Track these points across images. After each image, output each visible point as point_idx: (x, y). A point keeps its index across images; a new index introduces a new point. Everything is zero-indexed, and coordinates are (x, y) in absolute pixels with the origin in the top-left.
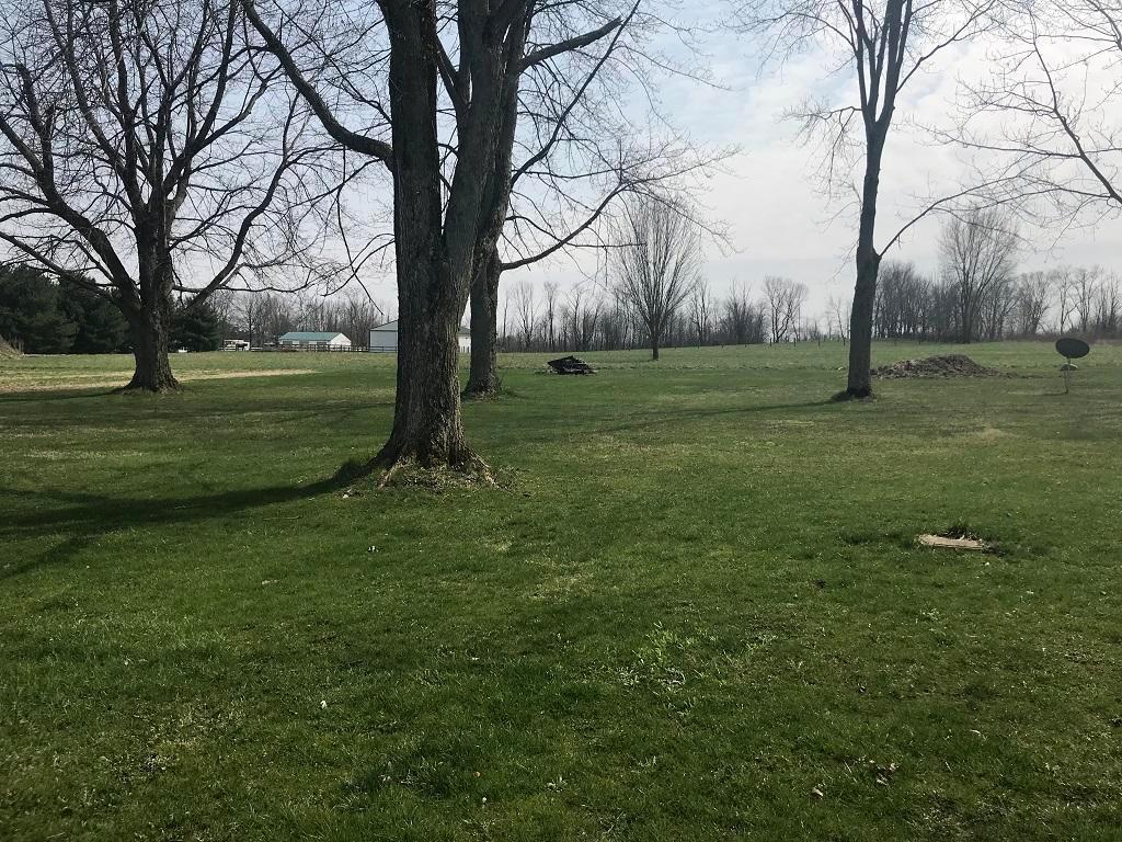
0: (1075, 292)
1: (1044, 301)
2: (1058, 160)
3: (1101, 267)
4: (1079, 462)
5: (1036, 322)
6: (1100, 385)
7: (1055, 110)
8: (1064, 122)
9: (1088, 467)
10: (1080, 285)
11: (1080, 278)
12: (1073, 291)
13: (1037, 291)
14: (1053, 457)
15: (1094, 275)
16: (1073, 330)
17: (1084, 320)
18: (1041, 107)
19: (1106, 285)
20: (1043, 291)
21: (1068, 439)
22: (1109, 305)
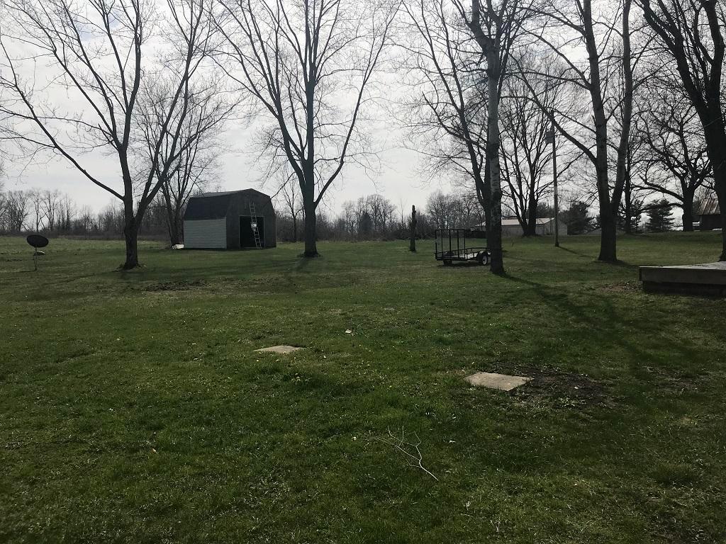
0: (44, 205)
1: (25, 210)
2: (21, 119)
3: (59, 190)
4: (37, 315)
5: (20, 223)
6: (58, 264)
7: (16, 86)
8: (22, 95)
9: (42, 317)
10: (47, 201)
11: (47, 197)
12: (43, 204)
13: (19, 203)
14: (20, 314)
15: (55, 196)
16: (45, 229)
17: (51, 222)
18: (6, 82)
19: (63, 202)
20: (24, 204)
21: (32, 300)
22: (66, 214)
